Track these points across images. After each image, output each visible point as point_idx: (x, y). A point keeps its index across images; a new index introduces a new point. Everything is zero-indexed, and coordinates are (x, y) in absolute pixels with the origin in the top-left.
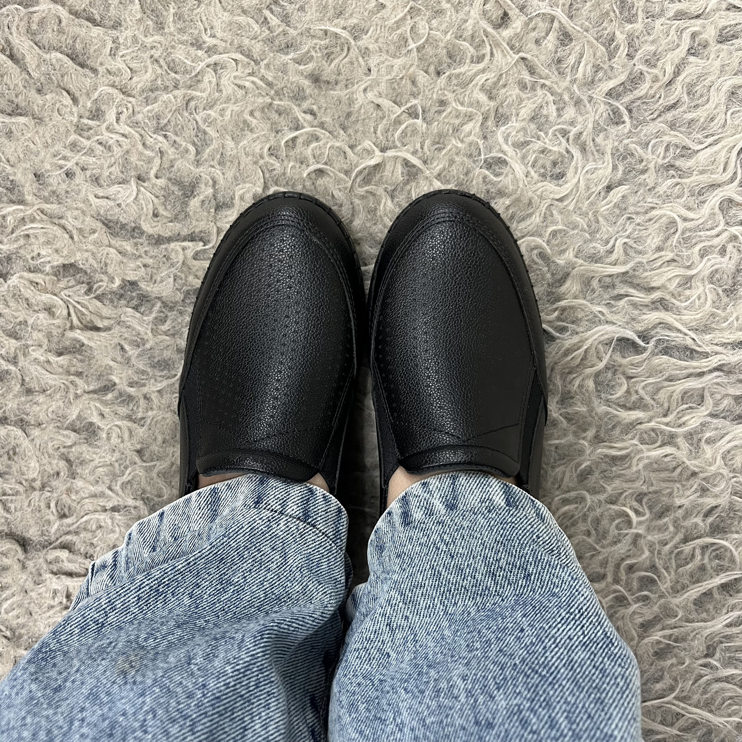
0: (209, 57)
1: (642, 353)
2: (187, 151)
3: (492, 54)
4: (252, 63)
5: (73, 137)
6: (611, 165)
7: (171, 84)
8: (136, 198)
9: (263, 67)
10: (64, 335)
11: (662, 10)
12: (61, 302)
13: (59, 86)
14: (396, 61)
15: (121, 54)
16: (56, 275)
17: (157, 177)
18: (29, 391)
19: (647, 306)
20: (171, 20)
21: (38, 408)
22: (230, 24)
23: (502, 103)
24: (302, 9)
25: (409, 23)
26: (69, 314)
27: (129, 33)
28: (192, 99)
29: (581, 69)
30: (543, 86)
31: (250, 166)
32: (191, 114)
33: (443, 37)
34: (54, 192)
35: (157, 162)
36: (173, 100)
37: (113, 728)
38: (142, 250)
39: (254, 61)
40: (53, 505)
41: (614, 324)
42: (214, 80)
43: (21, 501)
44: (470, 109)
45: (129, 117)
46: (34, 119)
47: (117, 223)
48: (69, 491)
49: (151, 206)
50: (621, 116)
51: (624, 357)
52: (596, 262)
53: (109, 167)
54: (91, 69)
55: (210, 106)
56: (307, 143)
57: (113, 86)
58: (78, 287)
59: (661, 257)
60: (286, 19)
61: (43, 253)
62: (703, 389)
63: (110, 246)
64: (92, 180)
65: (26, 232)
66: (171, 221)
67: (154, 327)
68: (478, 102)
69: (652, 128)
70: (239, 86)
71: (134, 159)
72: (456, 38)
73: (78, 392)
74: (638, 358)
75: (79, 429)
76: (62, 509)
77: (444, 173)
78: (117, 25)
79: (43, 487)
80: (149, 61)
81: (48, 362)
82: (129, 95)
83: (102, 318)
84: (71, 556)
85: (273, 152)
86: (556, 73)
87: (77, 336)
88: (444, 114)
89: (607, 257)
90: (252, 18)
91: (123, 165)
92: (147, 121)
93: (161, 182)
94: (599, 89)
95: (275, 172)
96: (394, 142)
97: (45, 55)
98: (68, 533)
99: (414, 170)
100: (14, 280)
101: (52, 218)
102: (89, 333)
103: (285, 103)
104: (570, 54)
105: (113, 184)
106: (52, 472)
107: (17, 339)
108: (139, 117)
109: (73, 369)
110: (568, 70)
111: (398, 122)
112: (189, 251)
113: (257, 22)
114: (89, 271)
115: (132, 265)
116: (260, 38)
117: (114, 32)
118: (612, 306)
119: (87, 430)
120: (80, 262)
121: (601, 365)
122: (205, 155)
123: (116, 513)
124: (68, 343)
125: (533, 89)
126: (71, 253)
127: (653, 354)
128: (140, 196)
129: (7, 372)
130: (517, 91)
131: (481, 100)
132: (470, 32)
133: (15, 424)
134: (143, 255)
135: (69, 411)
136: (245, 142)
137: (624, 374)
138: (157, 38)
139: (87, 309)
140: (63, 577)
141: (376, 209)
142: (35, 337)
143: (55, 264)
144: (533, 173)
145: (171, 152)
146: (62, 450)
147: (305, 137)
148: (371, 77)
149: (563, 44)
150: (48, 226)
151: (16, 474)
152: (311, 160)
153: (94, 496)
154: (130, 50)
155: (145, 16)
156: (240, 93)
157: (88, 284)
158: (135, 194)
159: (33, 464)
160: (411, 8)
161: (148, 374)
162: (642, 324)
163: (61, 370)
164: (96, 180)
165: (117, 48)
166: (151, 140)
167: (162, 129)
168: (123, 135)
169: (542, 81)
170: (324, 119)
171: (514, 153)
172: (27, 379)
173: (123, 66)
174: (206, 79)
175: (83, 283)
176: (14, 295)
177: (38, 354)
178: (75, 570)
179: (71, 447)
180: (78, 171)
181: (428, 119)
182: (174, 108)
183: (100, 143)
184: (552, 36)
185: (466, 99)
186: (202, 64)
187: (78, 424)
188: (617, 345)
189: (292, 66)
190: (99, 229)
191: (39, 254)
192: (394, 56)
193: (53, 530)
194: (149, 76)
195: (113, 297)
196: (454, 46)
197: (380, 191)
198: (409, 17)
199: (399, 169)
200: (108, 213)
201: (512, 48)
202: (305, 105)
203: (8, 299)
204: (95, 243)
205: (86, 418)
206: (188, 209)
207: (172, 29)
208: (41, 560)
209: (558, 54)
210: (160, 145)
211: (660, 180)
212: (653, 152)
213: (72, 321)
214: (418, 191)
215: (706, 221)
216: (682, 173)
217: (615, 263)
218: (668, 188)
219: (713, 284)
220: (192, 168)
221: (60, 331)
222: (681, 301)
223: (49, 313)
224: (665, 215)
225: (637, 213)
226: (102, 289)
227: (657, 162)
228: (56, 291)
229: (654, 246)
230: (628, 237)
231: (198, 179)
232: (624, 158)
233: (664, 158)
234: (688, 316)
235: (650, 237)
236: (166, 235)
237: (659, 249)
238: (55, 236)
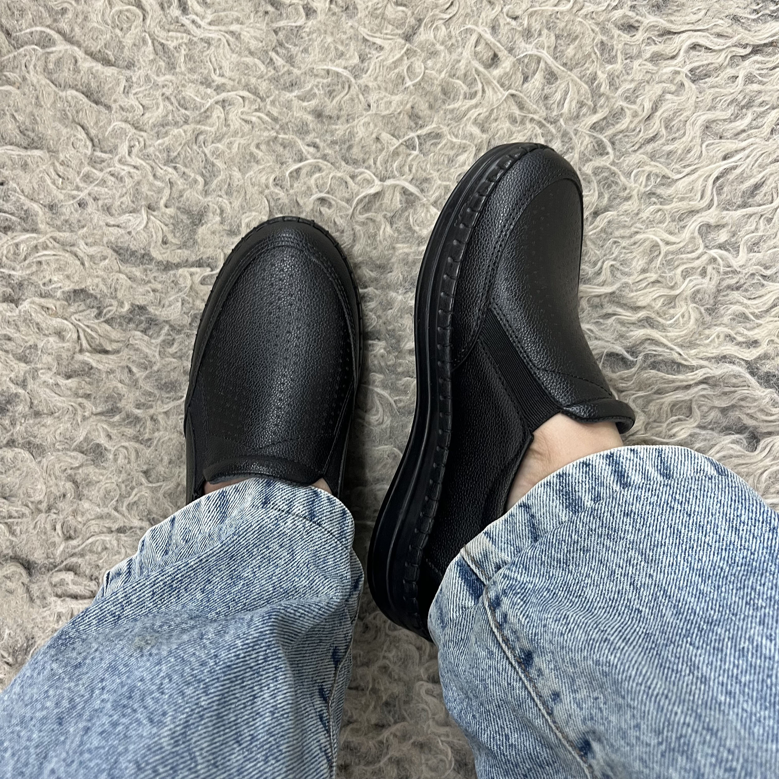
0: (218, 94)
1: (631, 368)
2: (196, 181)
3: (484, 91)
4: (259, 100)
5: (86, 169)
6: (597, 193)
7: (180, 120)
8: (146, 227)
9: (269, 103)
10: (73, 358)
11: (640, 52)
12: (71, 326)
13: (74, 121)
14: (393, 97)
15: (134, 92)
16: (67, 300)
17: (166, 207)
18: (37, 414)
19: (634, 324)
20: (182, 60)
21: (46, 431)
22: (238, 64)
23: (493, 136)
24: (305, 51)
25: (406, 63)
26: (79, 337)
27: (142, 73)
28: (201, 133)
29: (566, 105)
30: (532, 120)
31: (256, 196)
32: (200, 147)
33: (437, 76)
34: (66, 221)
35: (167, 192)
36: (183, 134)
37: (131, 691)
38: (151, 276)
39: (260, 98)
40: (58, 527)
42: (222, 116)
43: (27, 523)
44: (464, 141)
45: (141, 150)
46: (49, 152)
47: (127, 250)
48: (75, 513)
49: (160, 234)
50: (604, 148)
51: (614, 372)
52: (585, 284)
53: (120, 197)
54: (105, 105)
55: (218, 139)
56: (310, 174)
57: (126, 121)
58: (88, 312)
59: (646, 278)
60: (290, 60)
61: (55, 279)
62: (691, 401)
63: (120, 272)
64: (104, 210)
65: (39, 259)
66: (180, 248)
67: (162, 350)
68: (471, 135)
69: (634, 159)
70: (246, 121)
71: (144, 189)
72: (450, 76)
73: (86, 414)
74: (626, 373)
75: (87, 449)
76: (68, 531)
77: (440, 200)
78: (130, 65)
79: (49, 509)
80: (160, 98)
81: (57, 384)
82: (141, 130)
83: (111, 341)
84: (76, 578)
85: (277, 182)
86: (544, 108)
87: (86, 358)
88: (440, 146)
89: (595, 278)
90: (259, 59)
91: (134, 195)
92: (157, 153)
93: (170, 211)
94: (583, 123)
95: (280, 201)
96: (392, 172)
97: (61, 93)
98: (73, 555)
99: (412, 198)
100: (25, 305)
101: (63, 245)
102: (98, 356)
103: (289, 137)
104: (556, 91)
105: (124, 213)
106: (58, 494)
107: (26, 363)
108: (151, 150)
109: (81, 392)
110: (555, 106)
111: (396, 153)
112: (197, 276)
113: (263, 63)
114: (99, 296)
115: (141, 289)
116: (266, 77)
117: (128, 72)
118: (601, 324)
119: (94, 452)
120: (91, 288)
122: (213, 186)
123: (122, 535)
124: (77, 366)
125: (522, 122)
126: (82, 279)
127: (642, 368)
128: (150, 225)
129: (17, 395)
130: (508, 124)
131: (474, 133)
132: (463, 72)
133: (23, 447)
134: (153, 281)
135: (76, 433)
136: (252, 173)
137: (615, 388)
138: (169, 77)
139: (96, 332)
140: (68, 599)
141: (376, 235)
142: (44, 361)
143: (67, 289)
145: (180, 183)
146: (69, 471)
147: (308, 169)
148: (370, 112)
149: (549, 83)
150: (60, 253)
151: (22, 496)
152: (315, 190)
153: (101, 517)
154: (143, 88)
155: (157, 57)
156: (247, 128)
157: (99, 308)
158: (145, 222)
159: (40, 486)
160: (408, 50)
161: (155, 396)
162: (631, 340)
163: (69, 392)
164: (107, 210)
165: (130, 87)
166: (162, 171)
167: (172, 161)
168: (135, 167)
169: (531, 116)
170: (326, 152)
172: (36, 402)
173: (135, 103)
174: (215, 115)
175: (93, 307)
176: (25, 320)
177: (47, 377)
178: (81, 593)
179: (78, 468)
180: (90, 201)
181: (424, 151)
182: (183, 142)
183: (112, 175)
184: (539, 76)
185: (460, 132)
186: (211, 101)
187: (85, 446)
188: (607, 360)
189: (296, 102)
190: (109, 256)
191: (50, 281)
192: (393, 93)
193: (58, 552)
194: (161, 111)
195: (122, 321)
196: (448, 83)
197: (379, 218)
198: (405, 58)
199: (398, 196)
200: (119, 241)
201: (502, 85)
202: (309, 138)
203: (19, 323)
204: (105, 269)
205: (93, 440)
206: (196, 237)
207: (183, 69)
208: (46, 583)
209: (545, 91)
210: (170, 176)
211: (643, 207)
212: (635, 181)
213: (81, 345)
214: (416, 217)
215: (687, 245)
216: (663, 200)
217: (603, 284)
218: (651, 214)
219: (696, 303)
220: (200, 198)
221: (69, 354)
222: (666, 319)
223: (60, 337)
224: (648, 239)
225: (623, 237)
226: (112, 313)
227: (639, 191)
228: (67, 315)
229: (639, 268)
230: (615, 260)
231: (206, 208)
232: (609, 186)
233: (646, 186)
234: (673, 333)
235: (636, 259)
236: (175, 262)
237: (644, 271)
238: (67, 263)
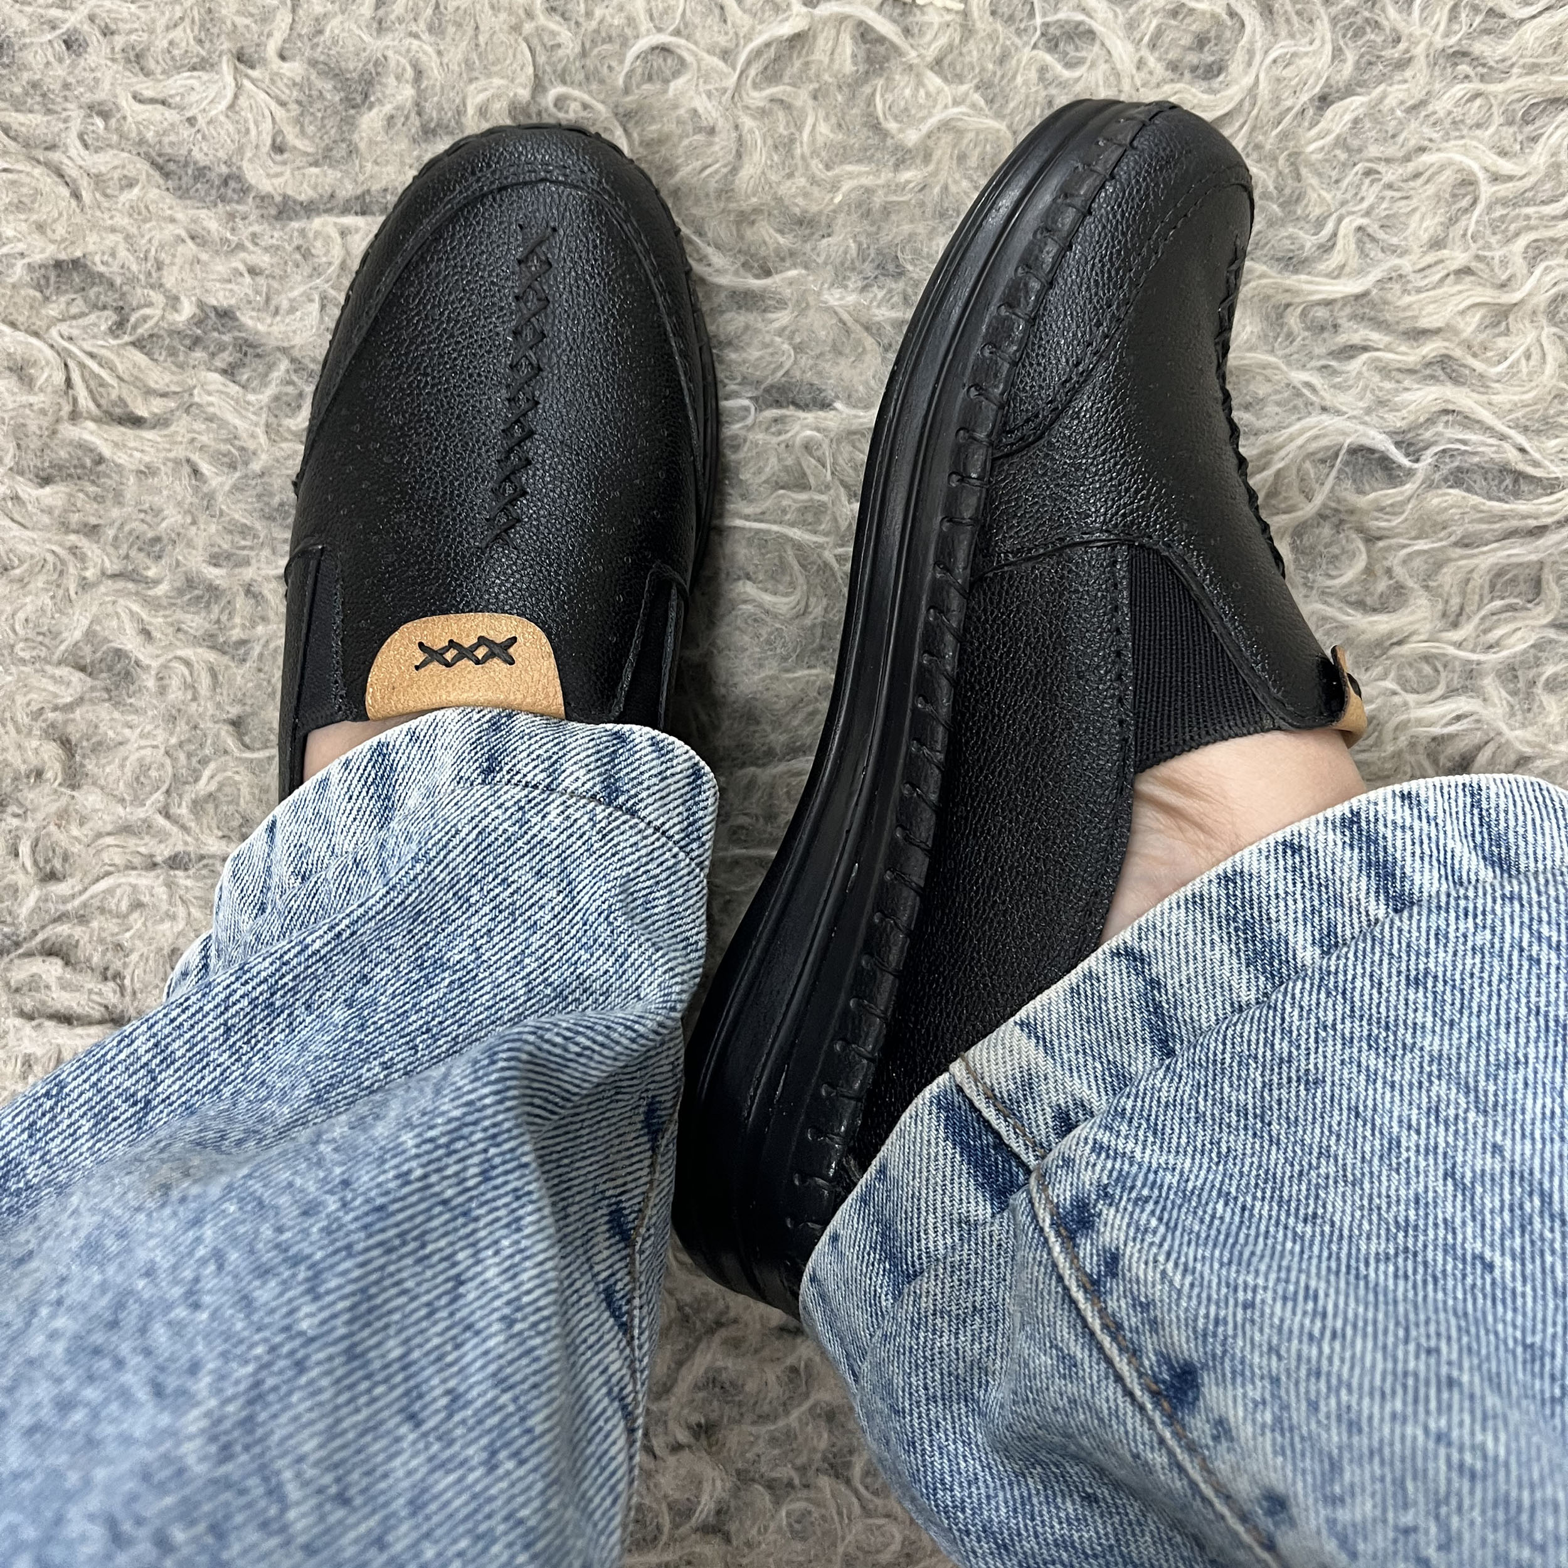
1: (1402, 483)
6: (1329, 47)
8: (232, 106)
10: (54, 432)
12: (49, 353)
16: (39, 288)
17: (283, 57)
19: (1411, 371)
26: (68, 382)
31: (502, 37)
34: (35, 86)
35: (283, 19)
38: (245, 232)
40: (24, 849)
41: (1339, 413)
47: (186, 164)
48: (64, 816)
49: (267, 127)
51: (1360, 492)
52: (1296, 271)
53: (168, 29)
58: (93, 317)
59: (1442, 261)
61: (8, 231)
62: (1541, 564)
64: (127, 60)
66: (316, 164)
67: (272, 420)
71: (227, 10)
73: (88, 574)
74: (1390, 495)
75: (92, 663)
76: (47, 861)
77: (950, 58)
81: (16, 498)
83: (149, 392)
84: (68, 975)
85: (554, 3)
87: (87, 436)
89: (1320, 259)
91: (202, 26)
93: (293, 69)
95: (560, 52)
98: (62, 918)
99: (882, 50)
101: (30, 147)
102: (117, 432)
105: (178, 70)
106: (23, 768)
109: (75, 518)
114: (118, 281)
115: (221, 267)
118: (1335, 372)
119: (110, 669)
120: (97, 259)
121: (1308, 510)
122: (398, 9)
123: (179, 873)
124: (63, 454)
126: (76, 234)
127: (1430, 485)
128: (243, 101)
134: (248, 244)
135: (65, 620)
137: (1360, 530)
139: (112, 369)
140: (49, 1024)
141: (792, 141)
143: (37, 258)
144: (1151, 61)
146: (50, 715)
150: (21, 166)
152: (645, 25)
153: (126, 830)
157: (119, 310)
158: (229, 94)
161: (255, 536)
162: (1404, 412)
163: (46, 519)
164: (137, 59)
171: (1111, 15)
175: (104, 308)
178: (79, 1010)
179: (71, 707)
180: (94, 36)
187: (87, 654)
188: (1346, 463)
190: (142, 177)
193: (24, 911)
195: (176, 343)
197: (802, 97)
199: (847, 46)
200: (166, 140)
204: (133, 211)
205: (106, 640)
206: (356, 137)
211: (1437, 86)
212: (1423, 21)
213: (75, 401)
214: (890, 97)
215: (1541, 181)
216: (1490, 72)
217: (1338, 273)
218: (1457, 104)
219: (1555, 325)
220: (366, 38)
221: (45, 422)
222: (1487, 361)
223: (21, 379)
224: (1451, 163)
225: (1388, 161)
226: (150, 323)
227: (1430, 44)
228: (40, 324)
229: (1425, 237)
230: (1368, 213)
231: (380, 63)
232: (1358, 33)
233: (1447, 35)
234: (1504, 397)
235: (1417, 216)
236: (302, 198)
237: (1437, 244)
238: (37, 192)
